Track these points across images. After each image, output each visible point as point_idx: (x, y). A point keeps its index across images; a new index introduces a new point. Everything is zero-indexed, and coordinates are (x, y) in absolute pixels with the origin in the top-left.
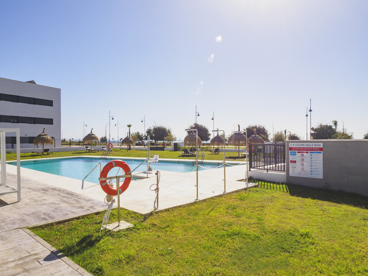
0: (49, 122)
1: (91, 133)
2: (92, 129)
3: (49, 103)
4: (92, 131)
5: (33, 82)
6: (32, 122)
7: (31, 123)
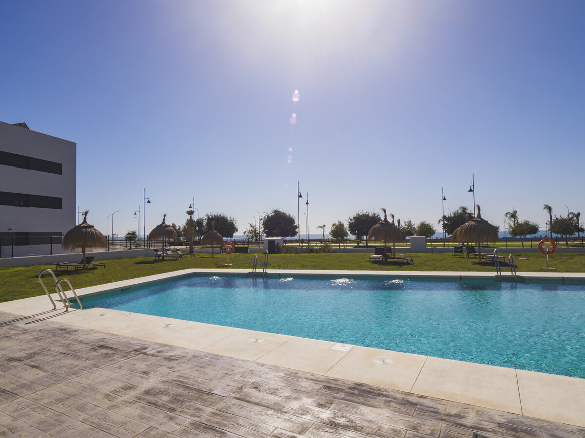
0: (54, 203)
1: (164, 222)
2: (165, 216)
3: (55, 168)
4: (164, 220)
5: (23, 125)
6: (22, 203)
7: (19, 205)
